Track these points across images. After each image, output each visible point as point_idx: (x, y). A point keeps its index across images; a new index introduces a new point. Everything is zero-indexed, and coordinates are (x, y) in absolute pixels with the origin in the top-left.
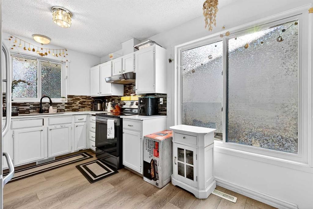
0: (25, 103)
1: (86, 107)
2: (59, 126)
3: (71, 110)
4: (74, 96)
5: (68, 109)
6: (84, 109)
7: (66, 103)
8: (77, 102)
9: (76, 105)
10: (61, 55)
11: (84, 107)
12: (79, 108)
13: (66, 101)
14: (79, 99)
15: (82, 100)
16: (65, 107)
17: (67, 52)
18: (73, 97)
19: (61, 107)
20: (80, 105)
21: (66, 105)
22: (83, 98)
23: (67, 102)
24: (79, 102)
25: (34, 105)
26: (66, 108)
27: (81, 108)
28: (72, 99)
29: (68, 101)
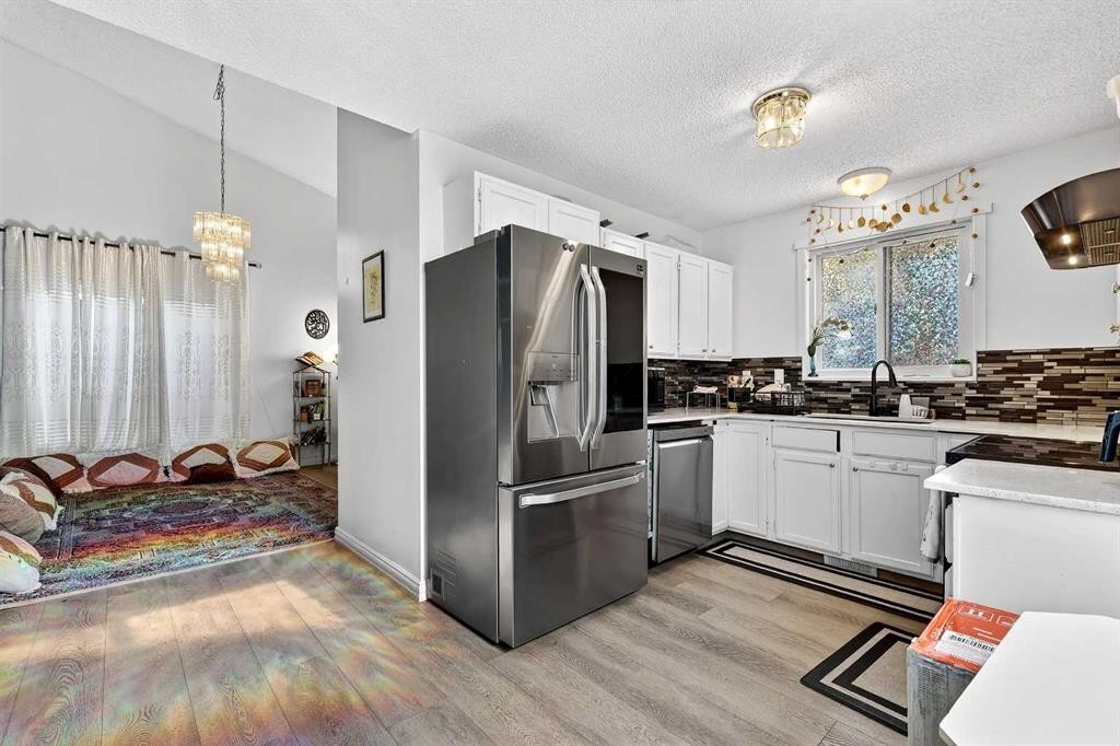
0: (840, 383)
1: (1088, 403)
2: (884, 465)
3: (997, 413)
4: (1010, 353)
5: (982, 411)
6: (1068, 414)
7: (969, 386)
8: (1028, 379)
9: (1021, 391)
10: (951, 198)
11: (1071, 406)
12: (1042, 409)
13: (969, 374)
14: (1038, 368)
15: (1058, 371)
16: (967, 398)
17: (976, 178)
18: (1008, 358)
19: (949, 401)
20: (1046, 394)
21: (973, 393)
22: (1061, 362)
23: (973, 379)
24: (1039, 377)
25: (861, 389)
26: (967, 405)
27: (1050, 408)
28: (999, 367)
29: (979, 375)
